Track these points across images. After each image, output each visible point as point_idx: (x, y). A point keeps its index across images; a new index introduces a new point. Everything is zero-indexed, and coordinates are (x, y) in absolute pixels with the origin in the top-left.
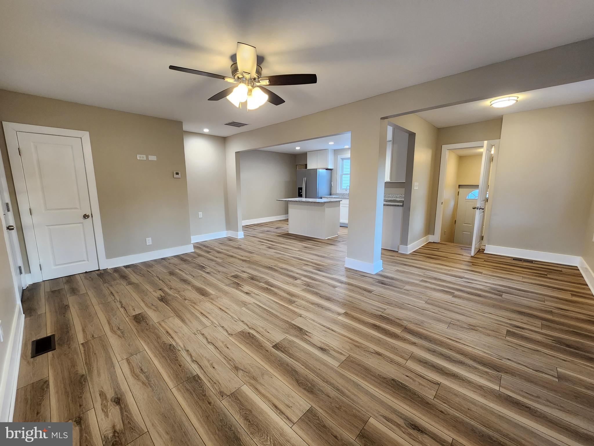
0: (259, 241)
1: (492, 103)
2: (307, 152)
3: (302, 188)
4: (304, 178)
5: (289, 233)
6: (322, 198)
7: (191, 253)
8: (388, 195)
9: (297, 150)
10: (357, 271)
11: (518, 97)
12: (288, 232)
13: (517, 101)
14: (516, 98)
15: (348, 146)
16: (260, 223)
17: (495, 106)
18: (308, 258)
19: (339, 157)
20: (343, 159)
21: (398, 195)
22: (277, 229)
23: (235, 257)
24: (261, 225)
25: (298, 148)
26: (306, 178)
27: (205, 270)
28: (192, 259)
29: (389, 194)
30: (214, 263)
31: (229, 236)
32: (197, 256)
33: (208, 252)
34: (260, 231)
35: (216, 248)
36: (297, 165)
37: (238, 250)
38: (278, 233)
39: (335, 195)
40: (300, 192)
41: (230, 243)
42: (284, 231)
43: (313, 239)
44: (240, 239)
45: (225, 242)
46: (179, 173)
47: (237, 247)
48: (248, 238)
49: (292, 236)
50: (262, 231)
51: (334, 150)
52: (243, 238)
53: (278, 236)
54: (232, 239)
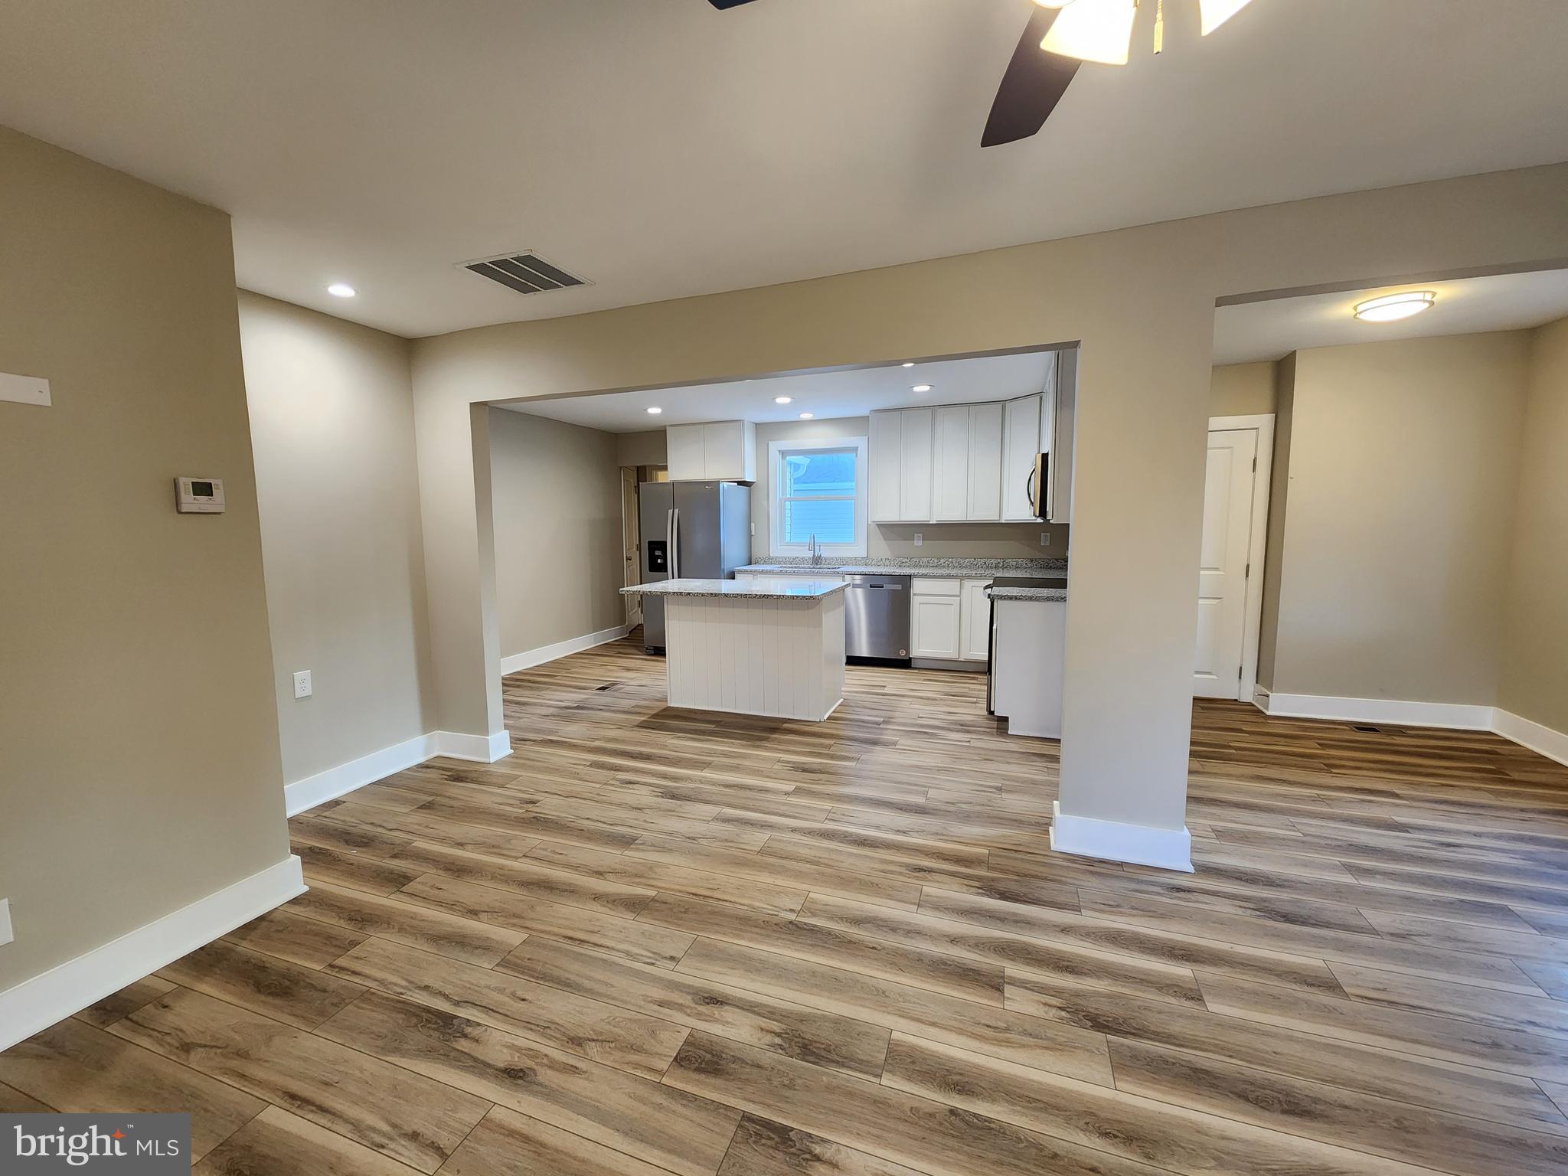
0: (595, 765)
1: (1360, 308)
2: (665, 427)
3: (665, 543)
4: (671, 511)
5: (672, 704)
6: (733, 578)
7: (297, 910)
8: (936, 561)
9: (653, 416)
10: (1121, 864)
11: (1434, 294)
12: (663, 705)
13: (1432, 303)
14: (1428, 297)
15: (811, 415)
16: (518, 673)
17: (1366, 317)
18: (878, 827)
19: (775, 447)
20: (784, 454)
21: (967, 560)
22: (606, 692)
23: (571, 891)
24: (529, 681)
25: (654, 411)
26: (676, 511)
27: (478, 1051)
28: (329, 960)
29: (939, 559)
30: (486, 963)
31: (436, 754)
32: (342, 923)
33: (398, 881)
34: (551, 711)
35: (421, 844)
36: (621, 468)
37: (545, 838)
38: (626, 710)
39: (765, 563)
40: (659, 557)
41: (474, 800)
42: (645, 700)
43: (786, 725)
44: (498, 763)
45: (445, 796)
46: (211, 484)
47: (529, 819)
48: (532, 755)
49: (695, 719)
50: (558, 707)
51: (756, 424)
52: (509, 756)
53: (642, 725)
54: (464, 771)
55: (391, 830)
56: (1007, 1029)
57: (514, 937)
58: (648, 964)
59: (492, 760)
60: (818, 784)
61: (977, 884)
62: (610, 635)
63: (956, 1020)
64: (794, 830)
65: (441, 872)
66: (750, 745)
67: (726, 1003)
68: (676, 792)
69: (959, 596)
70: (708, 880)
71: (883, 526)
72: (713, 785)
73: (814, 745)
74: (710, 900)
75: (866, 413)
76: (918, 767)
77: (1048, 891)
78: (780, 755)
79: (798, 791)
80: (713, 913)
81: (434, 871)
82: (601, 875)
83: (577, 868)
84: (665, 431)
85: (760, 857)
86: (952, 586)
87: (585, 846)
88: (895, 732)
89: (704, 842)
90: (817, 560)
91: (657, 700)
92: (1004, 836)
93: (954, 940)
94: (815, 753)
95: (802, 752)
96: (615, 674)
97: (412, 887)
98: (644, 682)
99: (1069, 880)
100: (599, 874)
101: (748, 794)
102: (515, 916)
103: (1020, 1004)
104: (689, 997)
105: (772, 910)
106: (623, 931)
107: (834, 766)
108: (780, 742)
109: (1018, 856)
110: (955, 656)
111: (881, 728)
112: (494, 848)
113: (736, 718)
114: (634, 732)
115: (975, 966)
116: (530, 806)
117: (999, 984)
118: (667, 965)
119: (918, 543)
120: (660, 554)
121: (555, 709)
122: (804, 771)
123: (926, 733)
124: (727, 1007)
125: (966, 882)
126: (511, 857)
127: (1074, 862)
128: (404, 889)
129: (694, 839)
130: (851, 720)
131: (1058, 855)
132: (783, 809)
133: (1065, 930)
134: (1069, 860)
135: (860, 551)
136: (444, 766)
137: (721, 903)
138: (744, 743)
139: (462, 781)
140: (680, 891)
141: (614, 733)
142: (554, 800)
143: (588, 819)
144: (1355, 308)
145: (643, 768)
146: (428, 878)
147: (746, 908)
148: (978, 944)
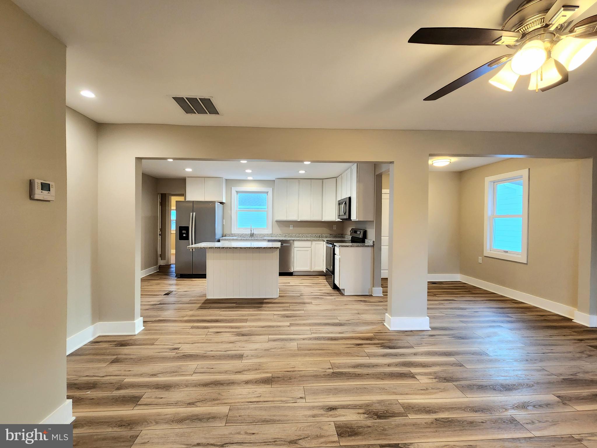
0: (194, 327)
1: (433, 162)
2: (186, 177)
3: (189, 227)
4: (191, 214)
5: (208, 298)
6: (219, 241)
9: (187, 172)
10: (411, 331)
11: (451, 160)
12: (204, 299)
13: (450, 162)
15: (252, 178)
17: (436, 164)
19: (234, 189)
20: (237, 192)
22: (170, 295)
23: (232, 383)
25: (189, 170)
26: (194, 213)
30: (219, 424)
31: (98, 335)
32: (116, 429)
33: (134, 400)
35: (128, 380)
36: (158, 193)
37: (198, 363)
38: (187, 302)
39: (229, 236)
40: (184, 233)
41: (142, 353)
42: (193, 297)
43: (265, 301)
44: (139, 334)
45: (123, 354)
46: (49, 184)
47: (181, 356)
48: (157, 328)
49: (224, 303)
50: (150, 305)
51: (226, 180)
52: (143, 330)
53: (201, 308)
54: (124, 341)
55: (103, 377)
56: (427, 389)
57: (224, 409)
58: (294, 403)
59: (137, 333)
60: (296, 321)
61: (379, 346)
62: (152, 270)
63: (411, 391)
64: (304, 339)
65: (154, 390)
66: (257, 310)
67: (338, 408)
68: (243, 333)
69: (311, 247)
70: (288, 365)
71: (278, 222)
72: (256, 328)
73: (283, 307)
74: (296, 372)
75: (274, 179)
76: (327, 310)
77: (400, 344)
78: (274, 312)
79: (291, 325)
80: (301, 376)
81: (150, 391)
82: (240, 373)
83: (226, 372)
84: (185, 179)
85: (300, 352)
86: (308, 244)
87: (221, 362)
88: (307, 299)
89: (273, 350)
90: (252, 235)
91: (200, 297)
92: (373, 328)
93: (389, 365)
94: (286, 310)
95: (281, 310)
96: (167, 288)
97: (142, 401)
98: (186, 290)
99: (403, 339)
100: (239, 372)
101: (272, 329)
102: (214, 400)
103: (424, 380)
104: (322, 410)
105: (322, 370)
106: (271, 393)
107: (297, 314)
108: (268, 307)
109: (382, 334)
110: (309, 270)
111: (301, 298)
112: (174, 372)
113: (242, 300)
114: (199, 311)
115: (402, 372)
116: (177, 351)
117: (413, 376)
118: (302, 401)
119: (291, 228)
120: (185, 232)
121: (149, 306)
122: (287, 317)
123: (319, 298)
124: (339, 410)
125: (375, 346)
126: (188, 375)
127: (399, 333)
128: (139, 403)
129: (268, 350)
130: (288, 296)
131: (393, 332)
132: (292, 332)
133: (415, 354)
134: (397, 333)
135: (269, 231)
136: (110, 340)
137: (301, 372)
138: (254, 309)
139: (126, 346)
140: (281, 372)
141: (191, 313)
142: (188, 346)
143: (211, 351)
144: (432, 162)
145: (219, 326)
146: (148, 395)
147: (312, 372)
148: (397, 365)
